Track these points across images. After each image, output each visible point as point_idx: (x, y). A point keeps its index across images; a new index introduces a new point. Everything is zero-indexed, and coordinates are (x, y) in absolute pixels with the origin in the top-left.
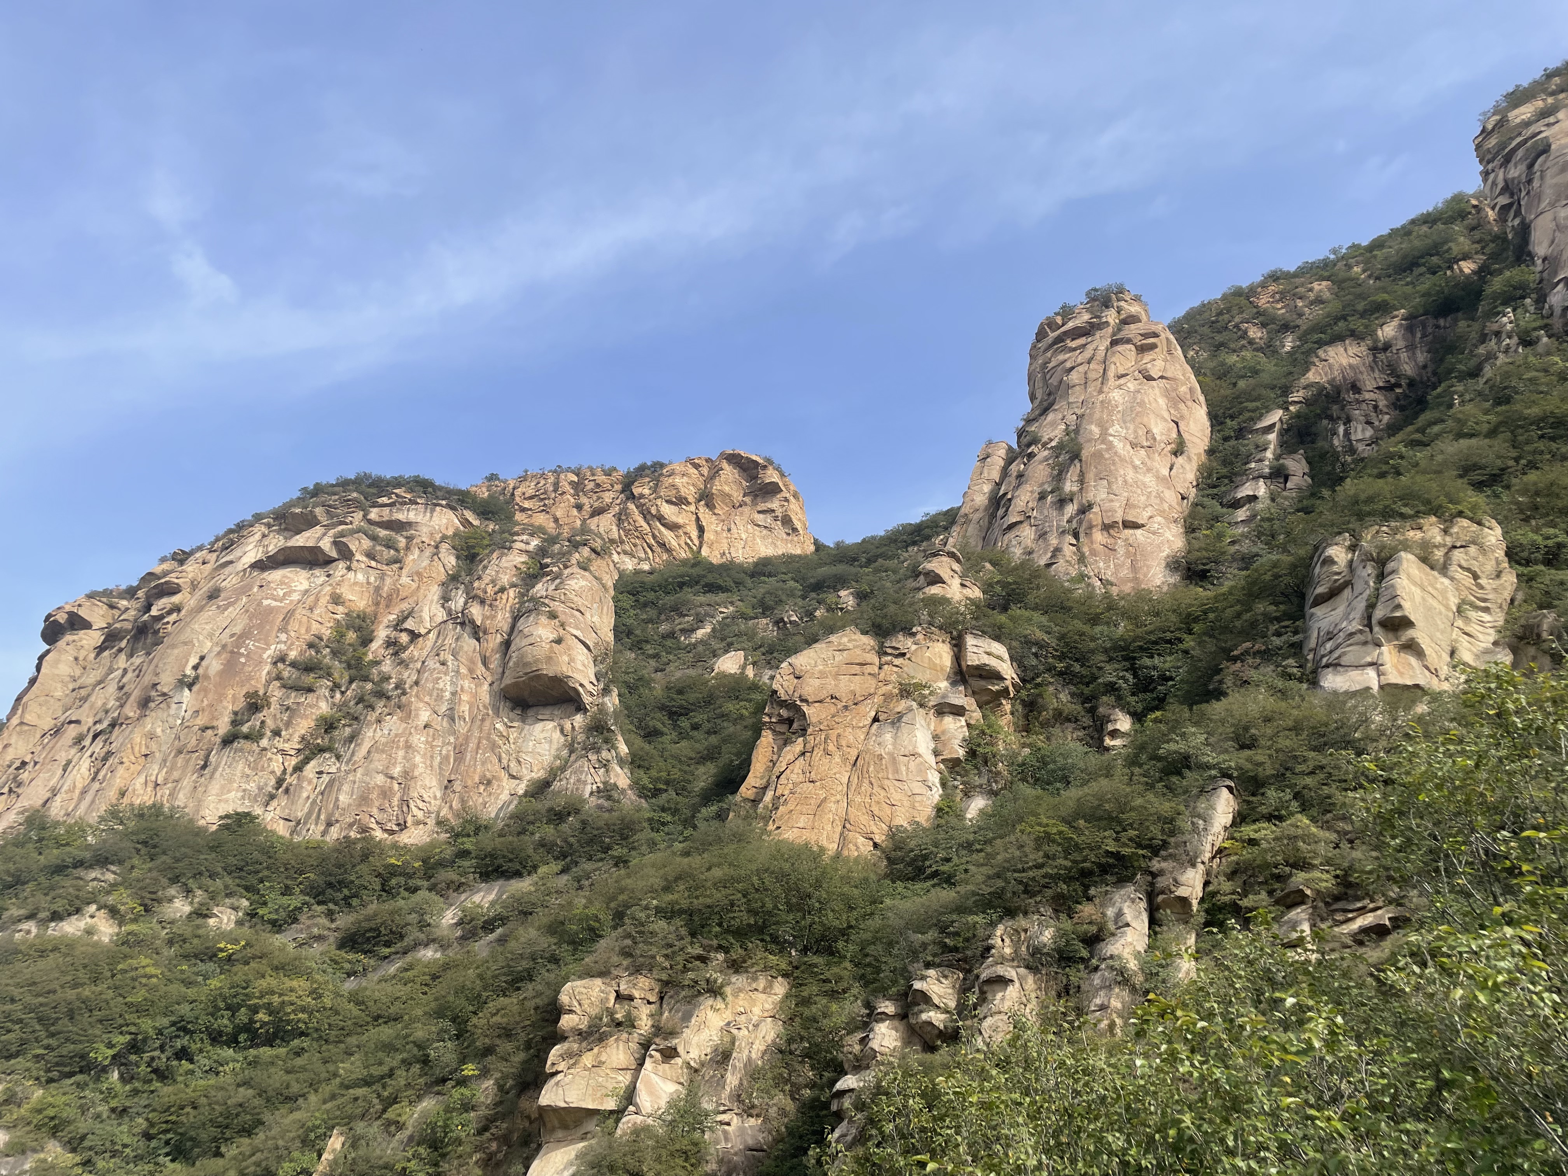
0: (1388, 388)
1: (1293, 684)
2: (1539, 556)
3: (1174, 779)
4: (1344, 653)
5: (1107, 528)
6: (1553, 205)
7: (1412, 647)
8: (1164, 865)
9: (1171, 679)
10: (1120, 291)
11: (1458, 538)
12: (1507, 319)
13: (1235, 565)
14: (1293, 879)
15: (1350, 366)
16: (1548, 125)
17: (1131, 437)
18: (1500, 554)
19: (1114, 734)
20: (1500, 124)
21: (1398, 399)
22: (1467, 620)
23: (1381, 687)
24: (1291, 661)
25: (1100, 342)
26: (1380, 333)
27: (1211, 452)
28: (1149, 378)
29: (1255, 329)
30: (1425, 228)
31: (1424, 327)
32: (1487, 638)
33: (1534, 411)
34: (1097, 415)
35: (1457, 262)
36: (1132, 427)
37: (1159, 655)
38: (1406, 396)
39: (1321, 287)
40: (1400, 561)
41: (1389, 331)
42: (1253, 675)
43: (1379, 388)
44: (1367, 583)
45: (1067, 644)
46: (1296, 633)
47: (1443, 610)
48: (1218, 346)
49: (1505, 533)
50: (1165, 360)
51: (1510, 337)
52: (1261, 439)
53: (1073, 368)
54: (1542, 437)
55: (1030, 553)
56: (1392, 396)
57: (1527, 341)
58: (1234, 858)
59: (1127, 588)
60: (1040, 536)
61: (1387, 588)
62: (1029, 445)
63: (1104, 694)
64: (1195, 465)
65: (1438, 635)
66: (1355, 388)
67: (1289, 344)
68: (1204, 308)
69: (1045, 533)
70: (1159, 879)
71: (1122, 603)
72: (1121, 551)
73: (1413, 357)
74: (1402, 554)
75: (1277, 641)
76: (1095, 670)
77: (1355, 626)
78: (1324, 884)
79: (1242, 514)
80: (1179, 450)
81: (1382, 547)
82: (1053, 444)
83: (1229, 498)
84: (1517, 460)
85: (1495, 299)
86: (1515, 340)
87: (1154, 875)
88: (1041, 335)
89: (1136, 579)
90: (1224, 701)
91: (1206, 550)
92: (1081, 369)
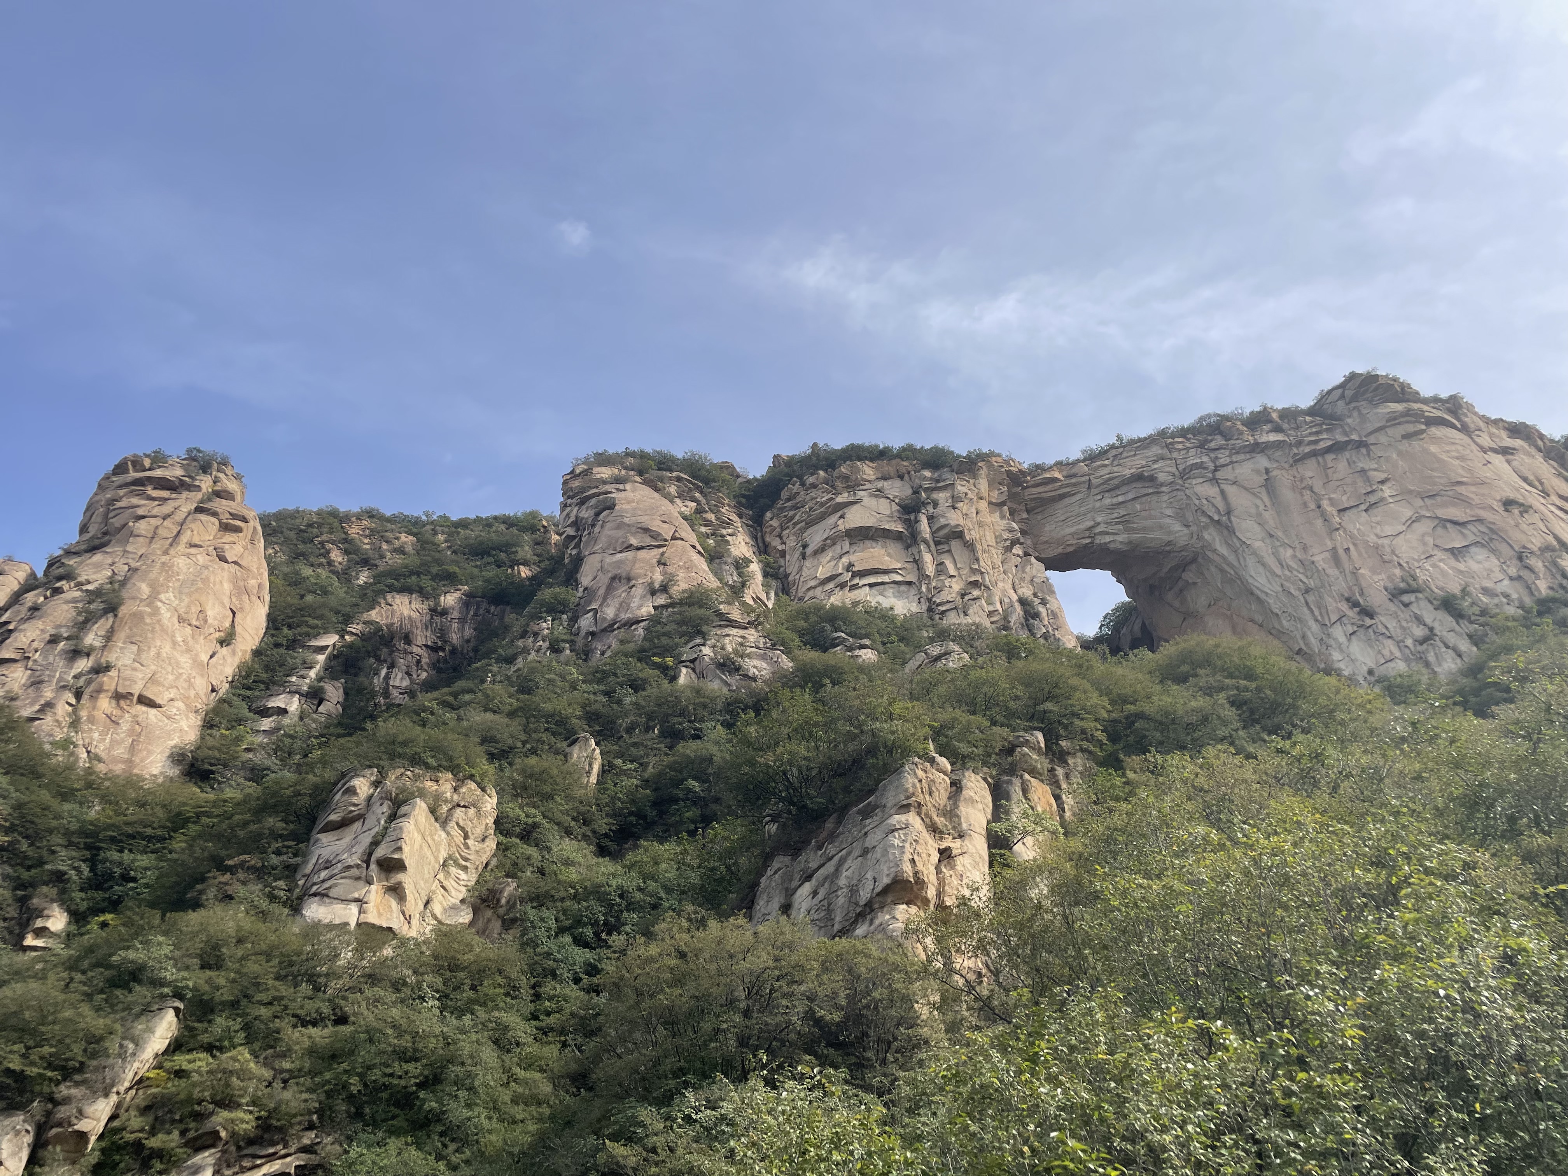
0: (433, 649)
1: (276, 908)
2: (518, 830)
3: (118, 992)
4: (336, 885)
5: (118, 697)
6: (603, 551)
7: (397, 891)
8: (74, 1091)
9: (134, 880)
10: (224, 463)
11: (463, 798)
12: (545, 626)
13: (242, 773)
14: (214, 1119)
15: (409, 617)
16: (617, 489)
17: (182, 611)
18: (490, 821)
19: (41, 932)
20: (587, 472)
21: (438, 661)
22: (448, 874)
23: (358, 925)
24: (281, 883)
25: (185, 503)
26: (442, 598)
27: (257, 653)
28: (223, 559)
29: (338, 552)
30: (503, 527)
31: (478, 608)
32: (458, 893)
33: (548, 707)
34: (152, 575)
35: (518, 565)
36: (186, 600)
37: (130, 851)
38: (445, 661)
39: (407, 539)
40: (414, 808)
41: (450, 599)
42: (239, 890)
43: (426, 646)
44: (378, 821)
45: (22, 816)
46: (295, 855)
47: (433, 861)
48: (299, 555)
49: (499, 803)
50: (245, 548)
51: (544, 641)
52: (310, 657)
53: (144, 517)
54: (546, 729)
55: (13, 699)
56: (434, 657)
57: (555, 649)
58: (154, 1090)
59: (118, 768)
60: (33, 684)
61: (395, 830)
62: (60, 578)
63: (46, 883)
64: (236, 661)
65: (422, 882)
66: (407, 639)
67: (363, 577)
68: (296, 514)
69: (41, 682)
70: (62, 1109)
71: (107, 784)
72: (125, 726)
73: (461, 630)
74: (418, 800)
75: (275, 860)
76: (45, 853)
77: (355, 860)
78: (245, 1126)
79: (266, 724)
80: (226, 641)
81: (403, 790)
82: (90, 587)
83: (259, 704)
84: (524, 743)
85: (542, 606)
86: (547, 644)
87: (56, 1103)
88: (120, 469)
89: (130, 761)
90: (202, 912)
91: (220, 751)
92: (154, 522)
